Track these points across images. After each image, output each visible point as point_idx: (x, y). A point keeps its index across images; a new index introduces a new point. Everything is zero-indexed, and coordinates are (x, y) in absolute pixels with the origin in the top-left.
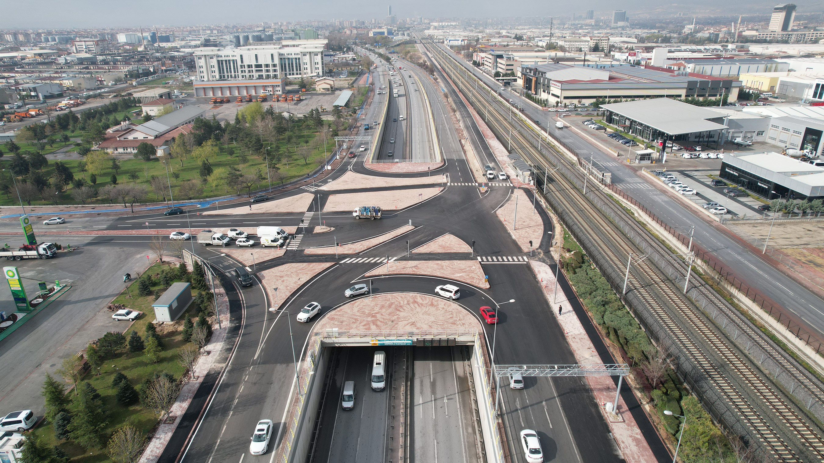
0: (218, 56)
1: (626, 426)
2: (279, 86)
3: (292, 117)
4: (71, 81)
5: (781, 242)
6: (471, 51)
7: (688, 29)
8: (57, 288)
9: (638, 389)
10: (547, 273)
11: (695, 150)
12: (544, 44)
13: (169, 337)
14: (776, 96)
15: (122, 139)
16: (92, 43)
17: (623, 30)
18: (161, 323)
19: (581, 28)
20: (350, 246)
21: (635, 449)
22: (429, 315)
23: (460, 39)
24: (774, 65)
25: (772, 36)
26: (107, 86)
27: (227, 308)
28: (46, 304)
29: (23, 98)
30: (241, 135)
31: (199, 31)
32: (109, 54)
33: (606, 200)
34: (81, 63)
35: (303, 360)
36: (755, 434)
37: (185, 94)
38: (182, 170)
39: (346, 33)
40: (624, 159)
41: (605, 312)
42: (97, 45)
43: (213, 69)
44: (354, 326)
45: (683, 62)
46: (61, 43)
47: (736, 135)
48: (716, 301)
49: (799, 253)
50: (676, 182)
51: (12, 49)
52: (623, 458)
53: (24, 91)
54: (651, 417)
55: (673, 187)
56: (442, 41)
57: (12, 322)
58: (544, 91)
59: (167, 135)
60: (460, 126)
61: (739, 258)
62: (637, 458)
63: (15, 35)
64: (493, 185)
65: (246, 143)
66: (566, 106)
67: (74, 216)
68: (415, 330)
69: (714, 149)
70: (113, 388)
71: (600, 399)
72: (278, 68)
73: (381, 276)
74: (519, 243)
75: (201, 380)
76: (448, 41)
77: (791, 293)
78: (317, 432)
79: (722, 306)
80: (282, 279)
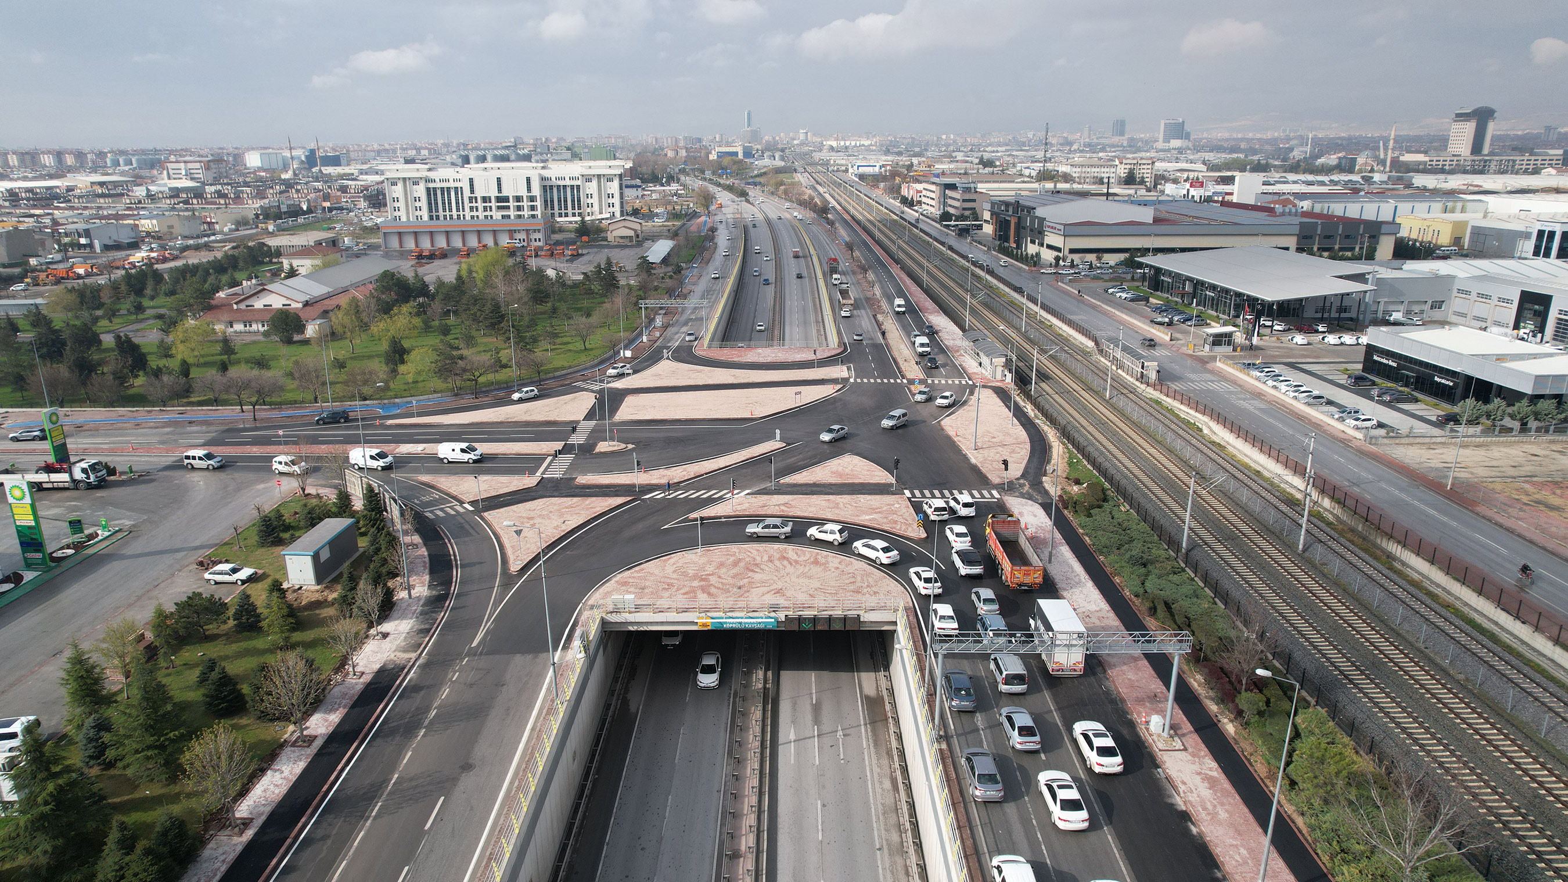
0: (428, 180)
1: (1190, 757)
2: (539, 231)
3: (561, 278)
4: (155, 222)
5: (1482, 472)
6: (897, 181)
7: (1297, 154)
8: (102, 534)
9: (1212, 699)
10: (1035, 516)
11: (1317, 331)
12: (1034, 173)
13: (311, 610)
14: (1465, 252)
15: (242, 306)
16: (198, 165)
17: (1181, 153)
18: (297, 587)
19: (1103, 150)
20: (662, 472)
21: (1206, 792)
22: (810, 578)
23: (878, 165)
24: (1459, 205)
25: (1454, 163)
26: (221, 232)
27: (424, 566)
28: (79, 558)
29: (64, 248)
30: (464, 301)
31: (394, 151)
32: (228, 184)
33: (1148, 408)
34: (177, 196)
35: (566, 647)
36: (1441, 774)
37: (365, 244)
38: (351, 358)
39: (666, 155)
40: (1183, 345)
41: (1147, 575)
42: (208, 168)
43: (418, 204)
44: (667, 594)
45: (1292, 198)
46: (140, 168)
47: (1391, 308)
48: (1360, 564)
49: (1517, 490)
50: (1281, 378)
51: (51, 177)
52: (1184, 808)
53: (66, 235)
54: (1237, 743)
55: (1275, 387)
56: (843, 168)
57: (12, 585)
58: (1033, 242)
59: (326, 302)
60: (874, 294)
61: (1403, 496)
62: (1210, 807)
63: (59, 155)
64: (936, 382)
65: (475, 314)
66: (1072, 265)
67: (144, 425)
68: (781, 601)
69: (1352, 330)
70: (196, 690)
71: (1139, 714)
72: (538, 203)
73: (720, 517)
74: (984, 470)
75: (367, 679)
76: (855, 168)
77: (1504, 551)
78: (589, 785)
79: (1371, 572)
80: (532, 522)
